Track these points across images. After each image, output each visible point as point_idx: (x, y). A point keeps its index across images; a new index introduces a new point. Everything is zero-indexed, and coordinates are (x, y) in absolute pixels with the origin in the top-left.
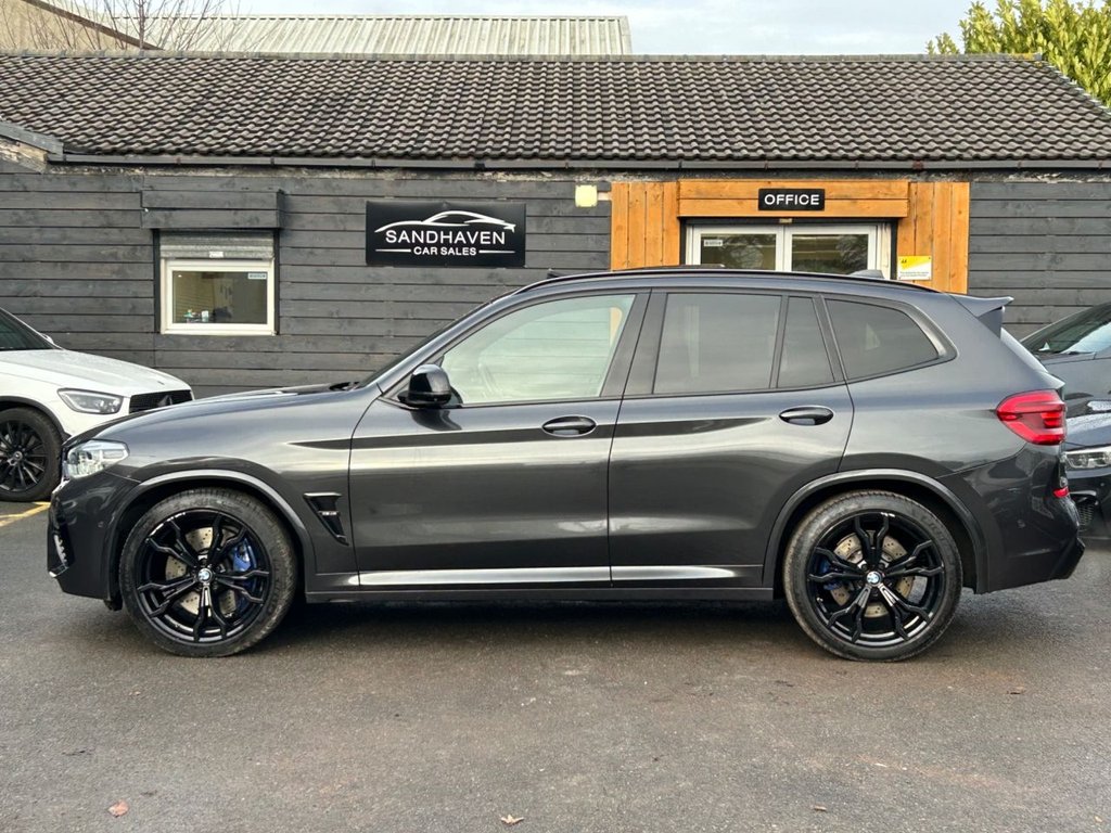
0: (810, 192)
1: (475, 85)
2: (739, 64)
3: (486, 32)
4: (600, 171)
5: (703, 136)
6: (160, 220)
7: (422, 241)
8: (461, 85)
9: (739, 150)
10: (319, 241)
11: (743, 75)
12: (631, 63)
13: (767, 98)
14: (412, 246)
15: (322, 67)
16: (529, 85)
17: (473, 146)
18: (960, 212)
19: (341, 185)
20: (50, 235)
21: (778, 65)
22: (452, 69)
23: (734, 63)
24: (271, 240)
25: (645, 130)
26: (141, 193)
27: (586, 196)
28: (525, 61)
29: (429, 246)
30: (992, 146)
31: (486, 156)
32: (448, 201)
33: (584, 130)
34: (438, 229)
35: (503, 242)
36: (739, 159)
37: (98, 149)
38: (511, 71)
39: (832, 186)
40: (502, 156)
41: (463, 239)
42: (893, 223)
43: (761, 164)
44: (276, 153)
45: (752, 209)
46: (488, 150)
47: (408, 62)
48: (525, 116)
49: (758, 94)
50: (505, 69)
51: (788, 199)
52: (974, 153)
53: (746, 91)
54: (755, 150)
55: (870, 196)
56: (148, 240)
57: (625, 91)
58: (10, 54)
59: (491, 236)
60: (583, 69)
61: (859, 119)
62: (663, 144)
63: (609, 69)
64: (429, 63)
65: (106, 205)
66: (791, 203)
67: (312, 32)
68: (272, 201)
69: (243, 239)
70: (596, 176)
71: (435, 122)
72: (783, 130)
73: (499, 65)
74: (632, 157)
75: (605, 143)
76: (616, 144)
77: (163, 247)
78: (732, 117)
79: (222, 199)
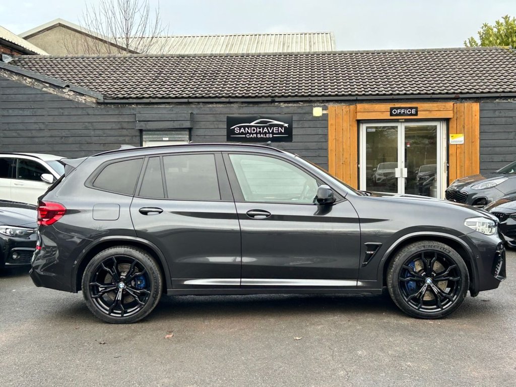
0: (411, 108)
1: (270, 66)
2: (381, 54)
3: (273, 40)
4: (323, 101)
5: (366, 86)
6: (142, 126)
7: (250, 132)
8: (264, 66)
9: (381, 91)
10: (208, 132)
11: (383, 59)
12: (335, 54)
13: (394, 68)
14: (245, 134)
15: (206, 60)
16: (293, 65)
17: (270, 92)
18: (475, 115)
19: (217, 109)
20: (98, 132)
21: (398, 54)
22: (260, 59)
23: (379, 53)
24: (187, 133)
25: (342, 83)
26: (135, 114)
27: (318, 112)
28: (291, 55)
29: (253, 134)
30: (488, 87)
31: (276, 96)
32: (260, 115)
33: (316, 84)
34: (256, 127)
35: (283, 131)
36: (381, 95)
37: (117, 97)
38: (285, 59)
39: (421, 106)
40: (283, 96)
41: (266, 130)
42: (447, 120)
43: (391, 97)
44: (190, 97)
45: (387, 116)
46: (276, 94)
47: (242, 56)
48: (291, 79)
49: (389, 67)
50: (282, 58)
51: (402, 111)
52: (481, 90)
53: (384, 65)
54: (388, 91)
55: (437, 109)
56: (138, 134)
57: (333, 67)
58: (77, 57)
59: (278, 129)
60: (315, 58)
61: (432, 77)
62: (349, 89)
63: (326, 57)
64: (250, 57)
65: (121, 120)
66: (404, 113)
67: (198, 42)
68: (188, 117)
69: (177, 132)
70: (321, 103)
71: (254, 82)
72: (400, 82)
73: (280, 57)
74: (337, 95)
75: (325, 89)
76: (330, 90)
77: (144, 137)
78: (378, 77)
79: (168, 117)
